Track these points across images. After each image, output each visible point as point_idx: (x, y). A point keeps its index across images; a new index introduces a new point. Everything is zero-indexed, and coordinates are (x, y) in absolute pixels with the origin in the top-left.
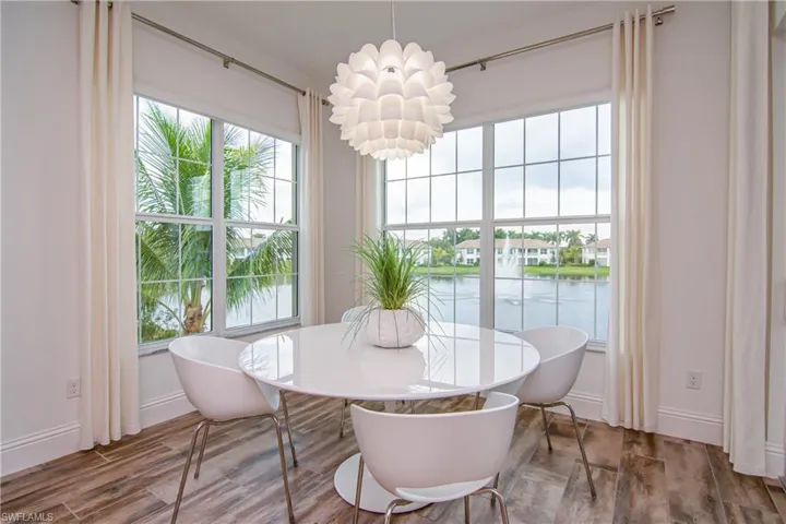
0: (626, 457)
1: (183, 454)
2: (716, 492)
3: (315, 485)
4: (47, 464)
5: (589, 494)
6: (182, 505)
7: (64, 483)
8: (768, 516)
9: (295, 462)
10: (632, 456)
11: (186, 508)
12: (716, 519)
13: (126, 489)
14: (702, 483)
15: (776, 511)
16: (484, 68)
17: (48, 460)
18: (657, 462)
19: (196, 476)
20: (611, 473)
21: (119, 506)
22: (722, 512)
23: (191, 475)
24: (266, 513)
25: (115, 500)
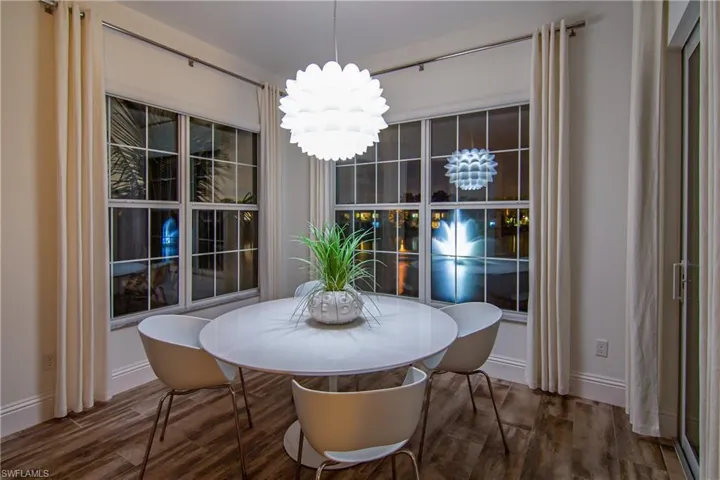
0: (541, 417)
1: (150, 419)
2: (614, 450)
3: (266, 445)
4: (23, 431)
5: (504, 452)
6: (148, 466)
7: (40, 450)
8: (656, 472)
9: (251, 424)
10: (546, 416)
11: (152, 469)
12: (611, 475)
13: (97, 453)
14: (604, 443)
15: (665, 468)
16: (422, 69)
17: (24, 428)
18: (566, 421)
19: (162, 439)
20: (525, 432)
21: (92, 468)
22: (617, 469)
23: (157, 439)
24: (223, 471)
25: (88, 463)
